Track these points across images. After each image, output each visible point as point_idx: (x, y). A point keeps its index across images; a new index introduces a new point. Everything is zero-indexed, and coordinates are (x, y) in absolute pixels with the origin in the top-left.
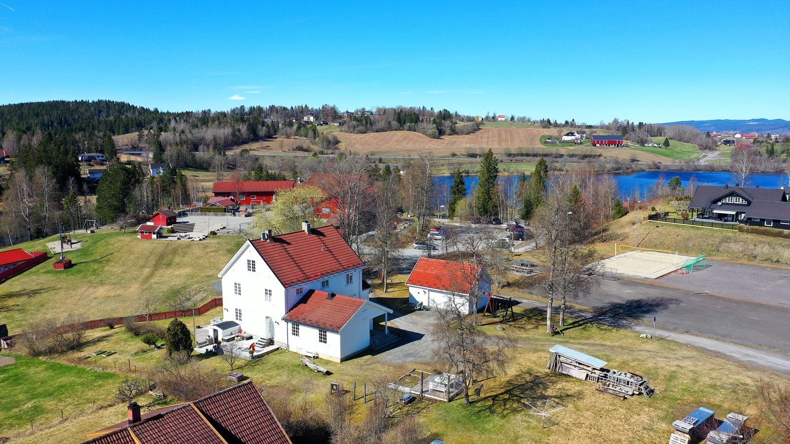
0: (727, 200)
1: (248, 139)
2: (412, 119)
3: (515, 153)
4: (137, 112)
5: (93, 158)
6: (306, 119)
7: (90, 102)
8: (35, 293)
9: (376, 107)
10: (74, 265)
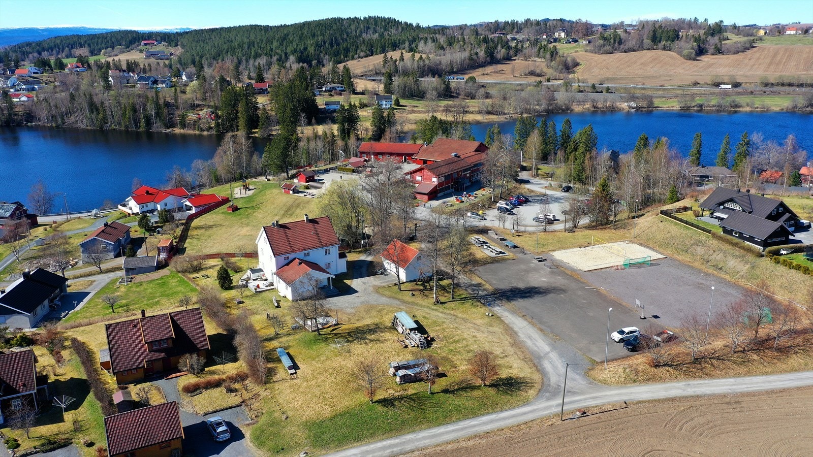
0: (729, 205)
1: (485, 63)
2: (669, 37)
3: (774, 82)
4: (400, 28)
5: (334, 88)
6: (556, 35)
7: (362, 18)
8: (210, 227)
9: (637, 20)
10: (239, 209)
